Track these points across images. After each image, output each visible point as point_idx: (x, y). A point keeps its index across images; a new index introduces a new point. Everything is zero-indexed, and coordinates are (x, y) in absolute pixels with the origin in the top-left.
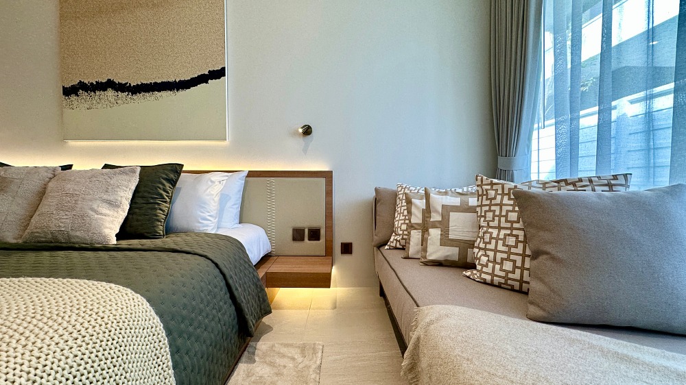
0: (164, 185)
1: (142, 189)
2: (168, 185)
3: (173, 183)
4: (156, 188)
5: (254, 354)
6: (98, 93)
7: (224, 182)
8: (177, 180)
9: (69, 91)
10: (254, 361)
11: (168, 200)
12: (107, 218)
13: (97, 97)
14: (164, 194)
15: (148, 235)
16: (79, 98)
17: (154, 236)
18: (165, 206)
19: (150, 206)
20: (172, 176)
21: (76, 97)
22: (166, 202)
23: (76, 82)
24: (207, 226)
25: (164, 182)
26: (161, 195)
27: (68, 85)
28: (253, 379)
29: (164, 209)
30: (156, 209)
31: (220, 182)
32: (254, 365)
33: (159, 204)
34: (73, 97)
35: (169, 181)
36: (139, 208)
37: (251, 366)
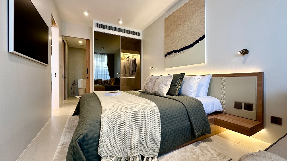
0: (179, 80)
1: (173, 81)
2: (180, 80)
3: (182, 79)
4: (177, 81)
5: (198, 144)
6: (171, 54)
7: (200, 79)
8: (183, 78)
10: (197, 147)
11: (180, 85)
12: (164, 89)
13: (171, 56)
14: (179, 83)
15: (174, 95)
16: (167, 57)
17: (175, 95)
18: (179, 87)
19: (175, 86)
20: (181, 77)
22: (179, 85)
23: (167, 53)
24: (191, 95)
25: (179, 79)
26: (178, 83)
27: (165, 54)
28: (193, 151)
29: (178, 87)
30: (176, 87)
31: (198, 79)
32: (196, 147)
33: (177, 86)
35: (181, 79)
36: (172, 87)
37: (194, 147)
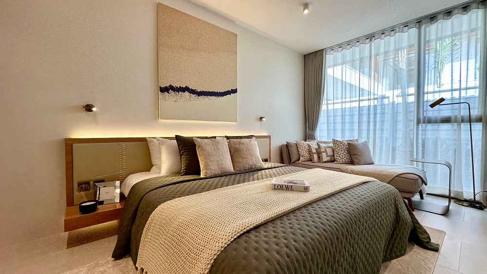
6: (180, 93)
9: (164, 90)
13: (180, 95)
16: (170, 95)
21: (168, 94)
23: (168, 85)
27: (163, 86)
34: (166, 94)
